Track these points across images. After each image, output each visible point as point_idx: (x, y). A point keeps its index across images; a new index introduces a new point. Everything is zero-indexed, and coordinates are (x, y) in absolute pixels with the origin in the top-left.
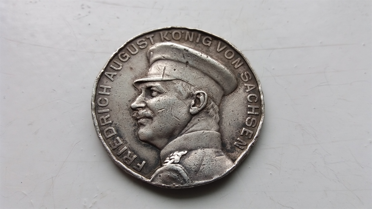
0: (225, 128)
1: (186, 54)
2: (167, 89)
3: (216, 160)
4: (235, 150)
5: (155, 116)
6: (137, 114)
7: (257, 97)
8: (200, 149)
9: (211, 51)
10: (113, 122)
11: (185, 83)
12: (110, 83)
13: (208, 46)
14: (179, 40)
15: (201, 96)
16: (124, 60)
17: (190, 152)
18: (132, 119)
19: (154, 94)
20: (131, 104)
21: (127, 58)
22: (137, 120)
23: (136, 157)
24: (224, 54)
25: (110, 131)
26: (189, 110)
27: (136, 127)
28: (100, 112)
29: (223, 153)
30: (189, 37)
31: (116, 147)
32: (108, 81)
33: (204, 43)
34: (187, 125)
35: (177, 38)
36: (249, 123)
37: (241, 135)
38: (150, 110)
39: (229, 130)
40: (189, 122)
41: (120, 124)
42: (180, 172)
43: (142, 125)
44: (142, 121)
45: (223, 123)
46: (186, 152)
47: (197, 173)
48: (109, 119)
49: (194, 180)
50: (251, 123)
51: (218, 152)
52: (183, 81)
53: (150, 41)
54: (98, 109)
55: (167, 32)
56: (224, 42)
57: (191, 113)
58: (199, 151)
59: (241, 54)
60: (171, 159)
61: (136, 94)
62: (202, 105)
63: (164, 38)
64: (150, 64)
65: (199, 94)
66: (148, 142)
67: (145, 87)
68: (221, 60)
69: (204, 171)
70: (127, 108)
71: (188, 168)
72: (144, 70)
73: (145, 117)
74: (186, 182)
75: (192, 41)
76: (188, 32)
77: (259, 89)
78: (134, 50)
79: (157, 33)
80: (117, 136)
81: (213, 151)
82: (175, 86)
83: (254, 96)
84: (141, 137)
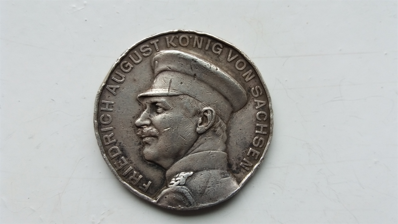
0: (231, 148)
1: (194, 65)
2: (173, 105)
3: (221, 182)
4: (241, 171)
5: (160, 135)
6: (142, 132)
7: (266, 116)
8: (206, 170)
9: (221, 60)
10: (117, 140)
11: (192, 99)
12: (112, 98)
13: (218, 54)
14: (186, 47)
15: (209, 114)
16: (127, 71)
17: (195, 174)
18: (137, 137)
19: (160, 110)
20: (135, 121)
21: (130, 69)
22: (142, 138)
23: (142, 178)
24: (235, 64)
25: (114, 151)
26: (196, 129)
27: (141, 146)
28: (103, 131)
29: (228, 175)
30: (198, 43)
31: (121, 167)
32: (110, 96)
33: (214, 51)
34: (193, 144)
35: (184, 44)
36: (256, 143)
37: (247, 156)
38: (156, 128)
39: (236, 150)
40: (195, 142)
41: (125, 143)
42: (186, 195)
43: (147, 143)
44: (147, 139)
45: (230, 143)
46: (192, 173)
47: (202, 195)
48: (113, 138)
49: (199, 203)
50: (259, 143)
51: (223, 174)
52: (190, 96)
53: (155, 47)
54: (101, 128)
55: (173, 37)
56: (235, 51)
57: (197, 133)
58: (205, 173)
59: (253, 66)
60: (176, 181)
61: (141, 110)
62: (210, 123)
63: (170, 44)
64: (154, 76)
65: (206, 111)
66: (154, 163)
67: (150, 102)
68: (232, 71)
69: (209, 194)
70: (132, 125)
71: (193, 190)
72: (148, 82)
73: (150, 135)
74: (191, 205)
75: (200, 48)
76: (196, 37)
77: (269, 107)
78: (137, 58)
79: (162, 38)
80: (122, 155)
81: (218, 172)
82: (182, 101)
83: (264, 114)
84: (147, 157)
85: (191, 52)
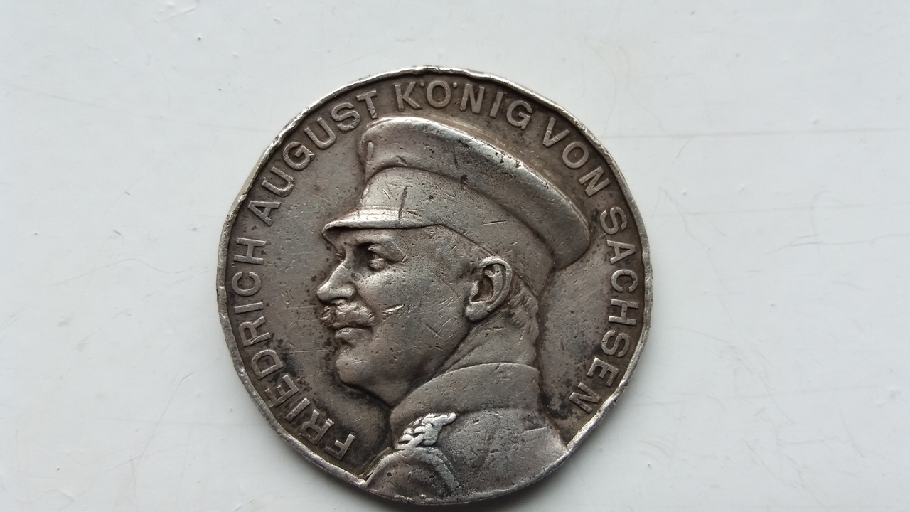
0: (550, 357)
1: (463, 154)
2: (409, 251)
3: (523, 440)
4: (572, 413)
5: (378, 322)
6: (333, 316)
7: (634, 280)
8: (487, 411)
9: (527, 143)
10: (273, 335)
11: (456, 235)
12: (261, 230)
13: (520, 127)
14: (443, 109)
15: (496, 273)
16: (298, 165)
17: (462, 418)
18: (321, 327)
19: (376, 262)
20: (316, 288)
21: (306, 160)
22: (334, 330)
23: (333, 425)
24: (562, 152)
25: (266, 360)
26: (464, 311)
27: (330, 348)
28: (239, 312)
29: (540, 422)
30: (473, 100)
31: (282, 399)
32: (257, 226)
33: (511, 120)
34: (457, 347)
35: (439, 101)
36: (609, 346)
37: (588, 376)
38: (367, 306)
39: (561, 363)
40: (462, 340)
41: (292, 341)
42: (438, 469)
43: (345, 342)
44: (345, 333)
45: (547, 344)
46: (453, 415)
47: (478, 470)
48: (264, 328)
49: (470, 489)
50: (616, 345)
51: (529, 419)
52: (450, 229)
53: (368, 108)
54: (235, 303)
55: (412, 83)
56: (563, 120)
57: (467, 318)
58: (485, 417)
59: (606, 158)
60: (415, 435)
61: (330, 261)
62: (497, 296)
63: (403, 100)
64: (365, 179)
65: (490, 266)
66: (361, 390)
67: (354, 243)
68: (555, 171)
69: (493, 467)
70: (308, 298)
71: (456, 457)
72: (349, 194)
73: (354, 323)
74: (450, 493)
75: (478, 112)
76: (469, 85)
77: (642, 257)
78: (324, 134)
79: (385, 85)
80: (285, 371)
81: (517, 415)
82: (432, 242)
83: (629, 276)
84: (345, 375)
85: (455, 121)
